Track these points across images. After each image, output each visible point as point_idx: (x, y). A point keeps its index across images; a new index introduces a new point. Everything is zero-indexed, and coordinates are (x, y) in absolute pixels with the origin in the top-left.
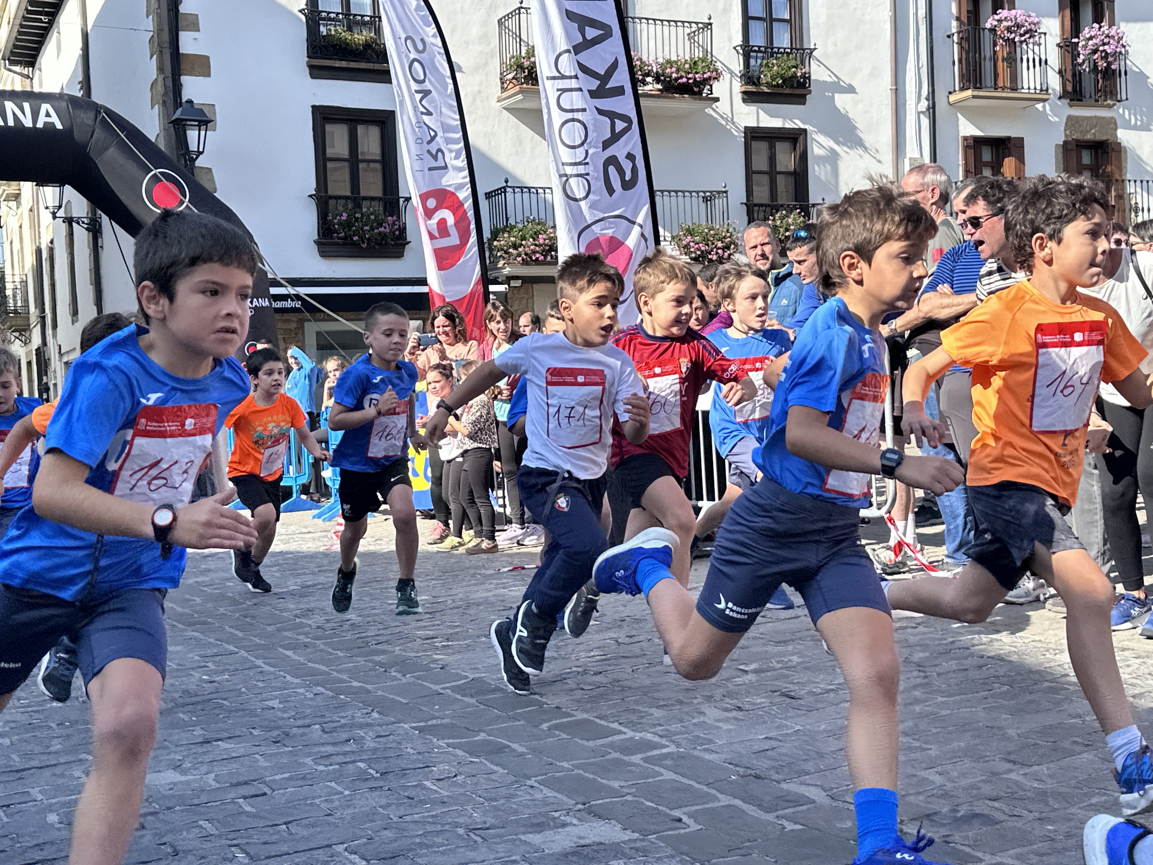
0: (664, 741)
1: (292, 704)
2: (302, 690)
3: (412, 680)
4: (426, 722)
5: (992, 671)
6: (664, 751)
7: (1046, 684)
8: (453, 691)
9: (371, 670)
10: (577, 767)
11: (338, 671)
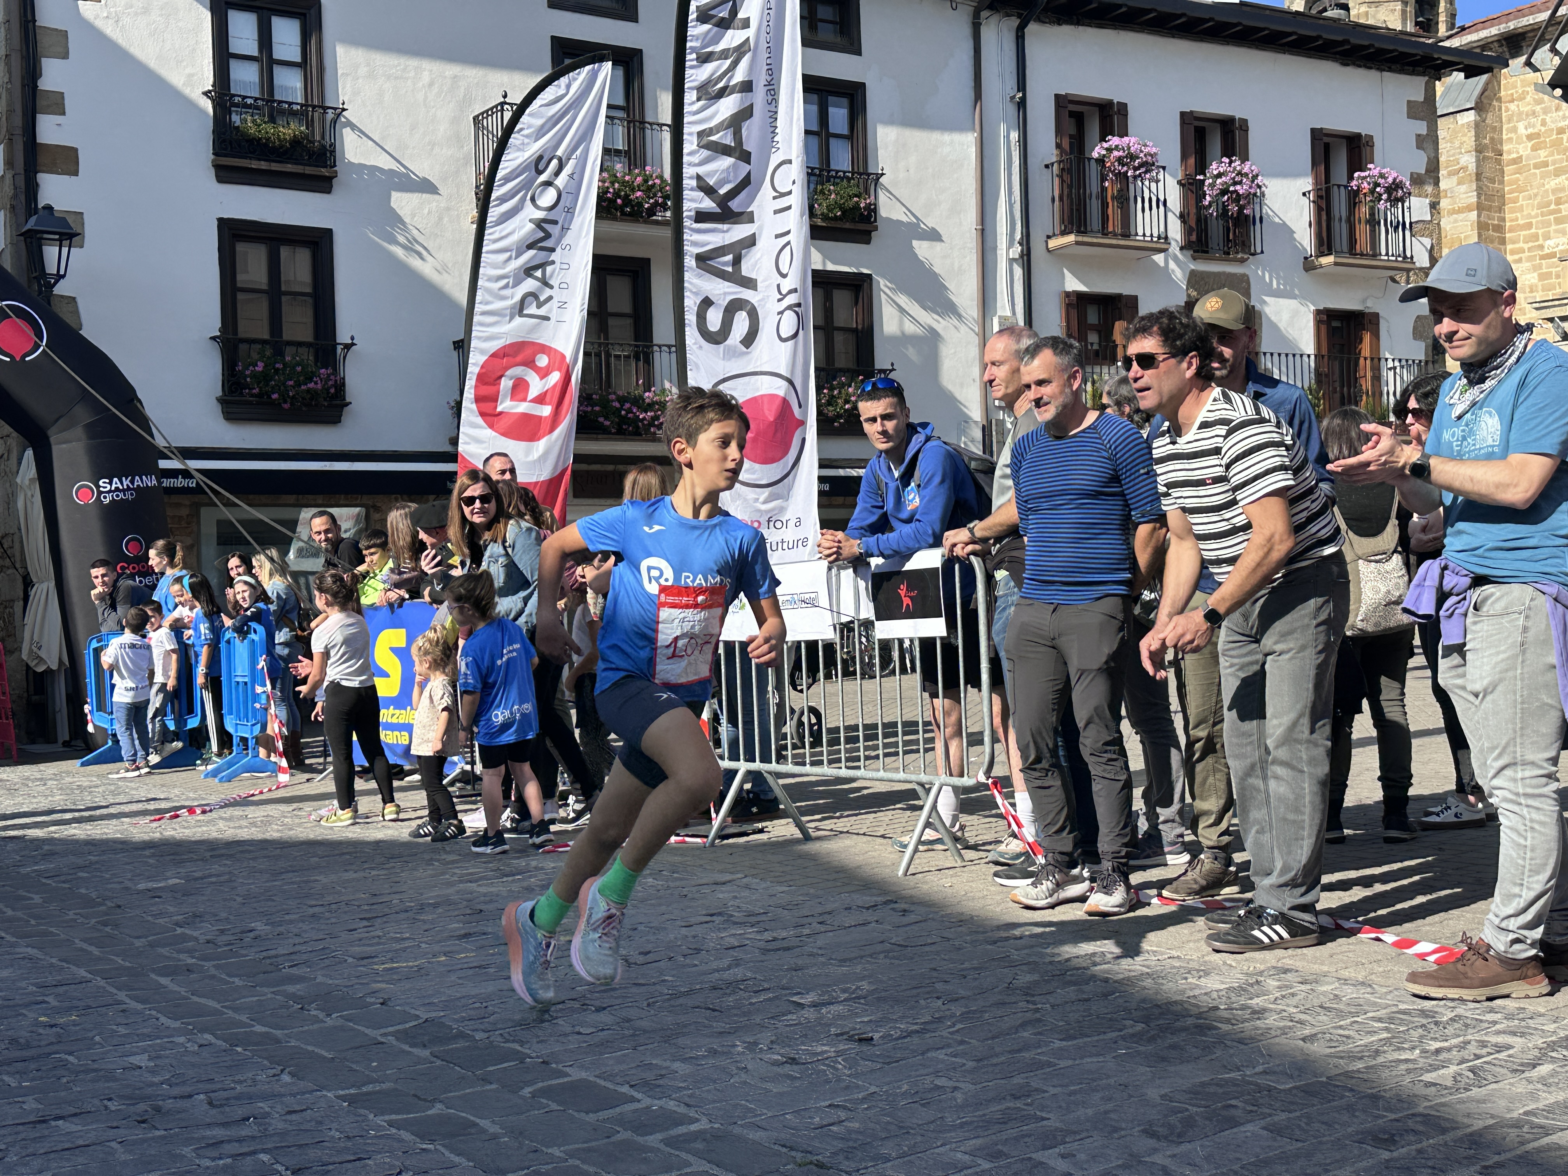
0: (692, 1114)
1: (167, 1061)
2: (182, 1040)
3: (340, 1022)
4: (359, 1088)
5: (1121, 1001)
6: (694, 1127)
7: (1190, 1021)
8: (397, 1039)
9: (282, 1007)
10: (571, 1155)
11: (235, 1009)
